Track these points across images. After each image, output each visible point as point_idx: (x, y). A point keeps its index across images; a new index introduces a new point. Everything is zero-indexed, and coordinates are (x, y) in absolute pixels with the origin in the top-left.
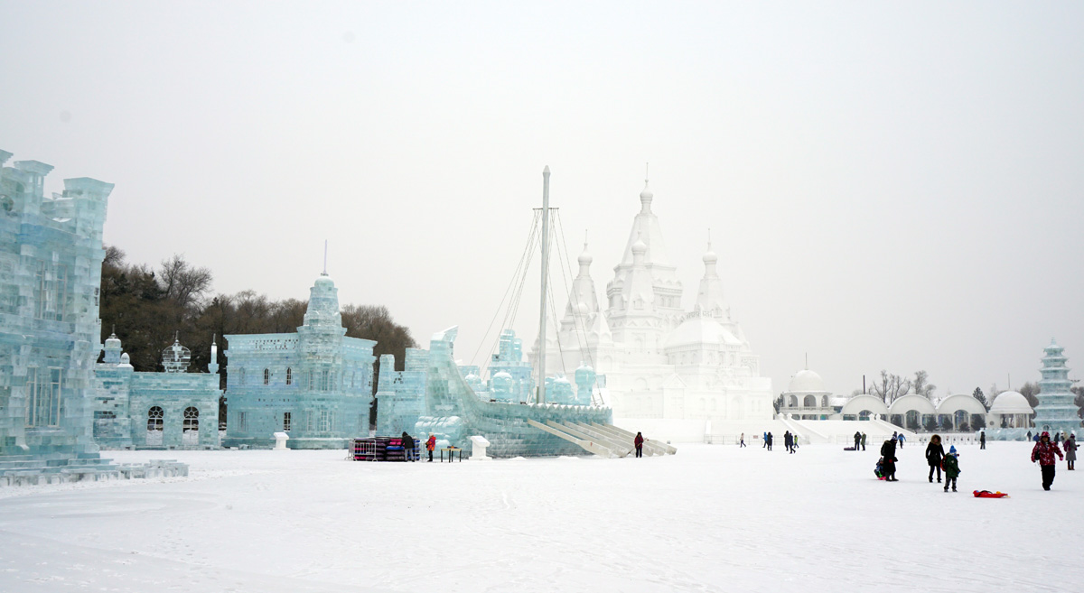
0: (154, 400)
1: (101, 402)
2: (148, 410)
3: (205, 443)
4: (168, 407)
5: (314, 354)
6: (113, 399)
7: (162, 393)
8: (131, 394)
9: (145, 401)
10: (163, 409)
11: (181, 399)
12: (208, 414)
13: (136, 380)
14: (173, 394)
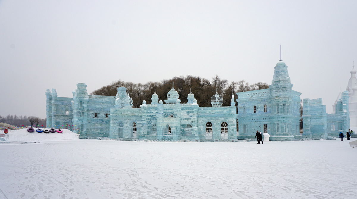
0: (208, 119)
1: (186, 120)
2: (206, 124)
3: (231, 138)
4: (214, 122)
5: (278, 96)
6: (191, 119)
7: (211, 116)
8: (198, 117)
9: (204, 120)
10: (212, 123)
11: (219, 118)
12: (232, 125)
13: (200, 111)
14: (216, 116)
